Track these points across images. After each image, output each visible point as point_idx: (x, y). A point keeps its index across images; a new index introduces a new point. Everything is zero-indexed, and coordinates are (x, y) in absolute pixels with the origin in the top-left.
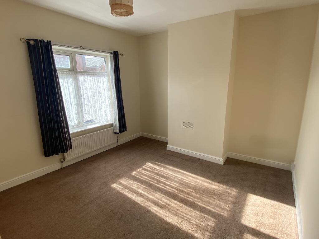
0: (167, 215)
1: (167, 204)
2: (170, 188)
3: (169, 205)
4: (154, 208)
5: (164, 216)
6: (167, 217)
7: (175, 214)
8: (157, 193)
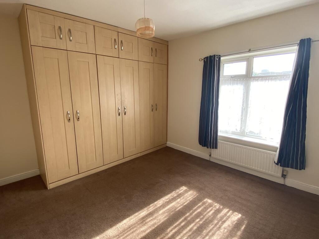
0: (132, 221)
1: (146, 223)
2: (174, 231)
3: (144, 225)
4: (144, 213)
5: (132, 219)
6: (130, 220)
7: (130, 227)
8: (165, 217)
